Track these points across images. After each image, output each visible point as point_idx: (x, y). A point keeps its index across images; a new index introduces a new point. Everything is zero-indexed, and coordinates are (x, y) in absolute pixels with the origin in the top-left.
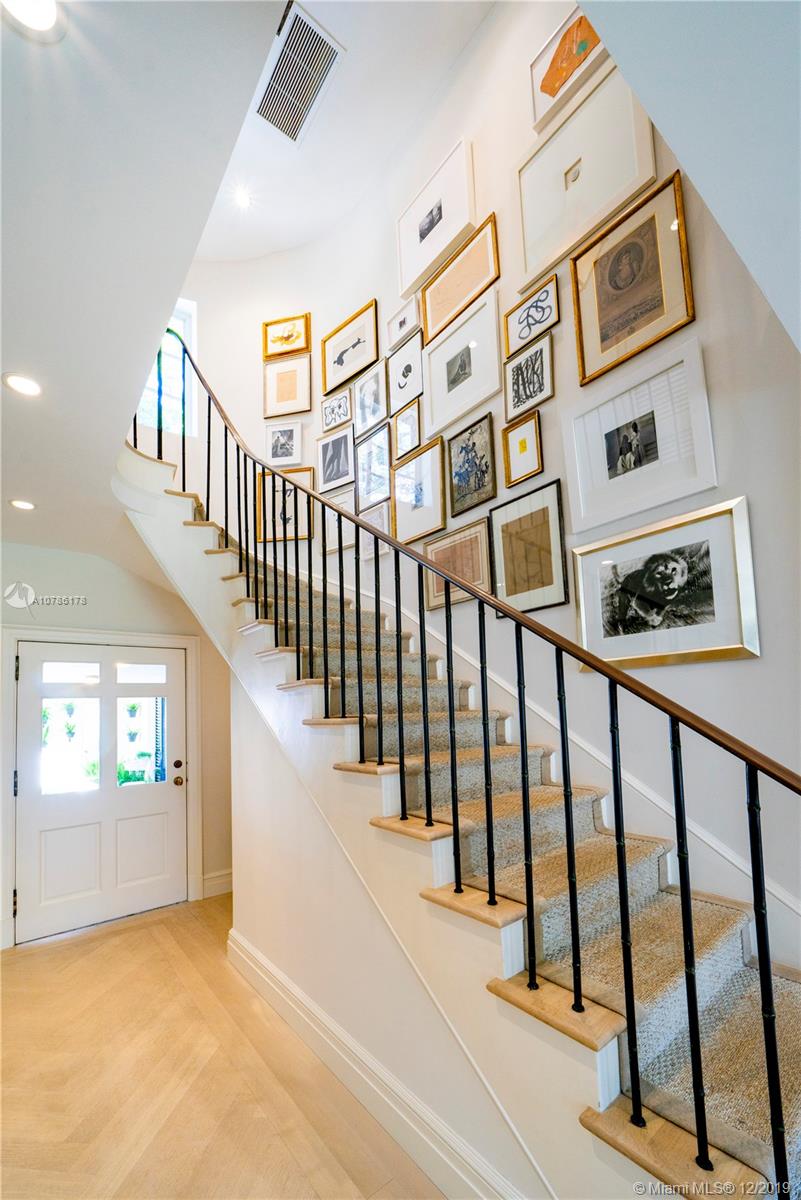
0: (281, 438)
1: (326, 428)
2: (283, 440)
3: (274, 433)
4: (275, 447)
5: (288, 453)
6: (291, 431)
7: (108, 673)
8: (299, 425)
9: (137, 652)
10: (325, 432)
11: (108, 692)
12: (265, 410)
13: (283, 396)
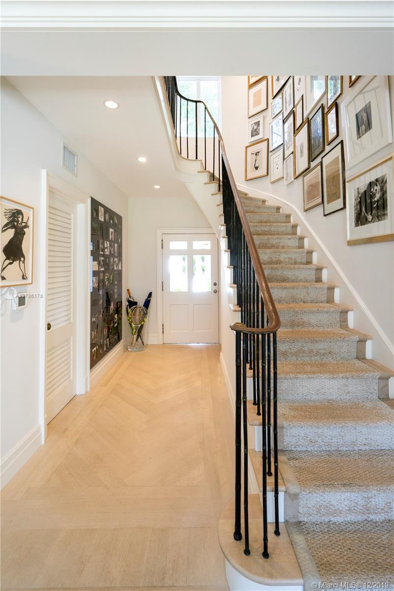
0: (255, 127)
1: (273, 116)
2: (255, 128)
3: (252, 125)
4: (252, 132)
5: (258, 134)
6: (259, 122)
7: (190, 245)
8: (262, 118)
9: (200, 236)
10: (273, 118)
11: (190, 253)
12: (248, 114)
13: (255, 105)
